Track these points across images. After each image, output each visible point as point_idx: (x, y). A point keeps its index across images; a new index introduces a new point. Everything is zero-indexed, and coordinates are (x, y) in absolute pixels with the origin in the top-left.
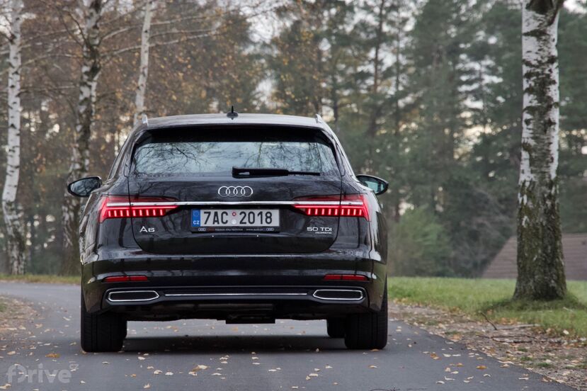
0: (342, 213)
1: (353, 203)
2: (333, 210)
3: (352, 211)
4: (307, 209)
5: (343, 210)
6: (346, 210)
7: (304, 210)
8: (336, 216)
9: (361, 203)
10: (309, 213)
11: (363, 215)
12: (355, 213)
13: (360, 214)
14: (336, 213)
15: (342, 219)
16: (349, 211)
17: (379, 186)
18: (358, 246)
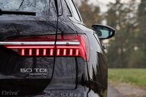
0: (58, 54)
1: (70, 43)
2: (48, 50)
3: (68, 51)
4: (20, 50)
5: (58, 51)
6: (62, 50)
7: (17, 51)
8: (51, 56)
9: (78, 43)
10: (23, 54)
11: (80, 56)
12: (71, 54)
13: (77, 54)
14: (51, 54)
15: (57, 59)
16: (65, 51)
17: (110, 33)
18: (76, 88)
